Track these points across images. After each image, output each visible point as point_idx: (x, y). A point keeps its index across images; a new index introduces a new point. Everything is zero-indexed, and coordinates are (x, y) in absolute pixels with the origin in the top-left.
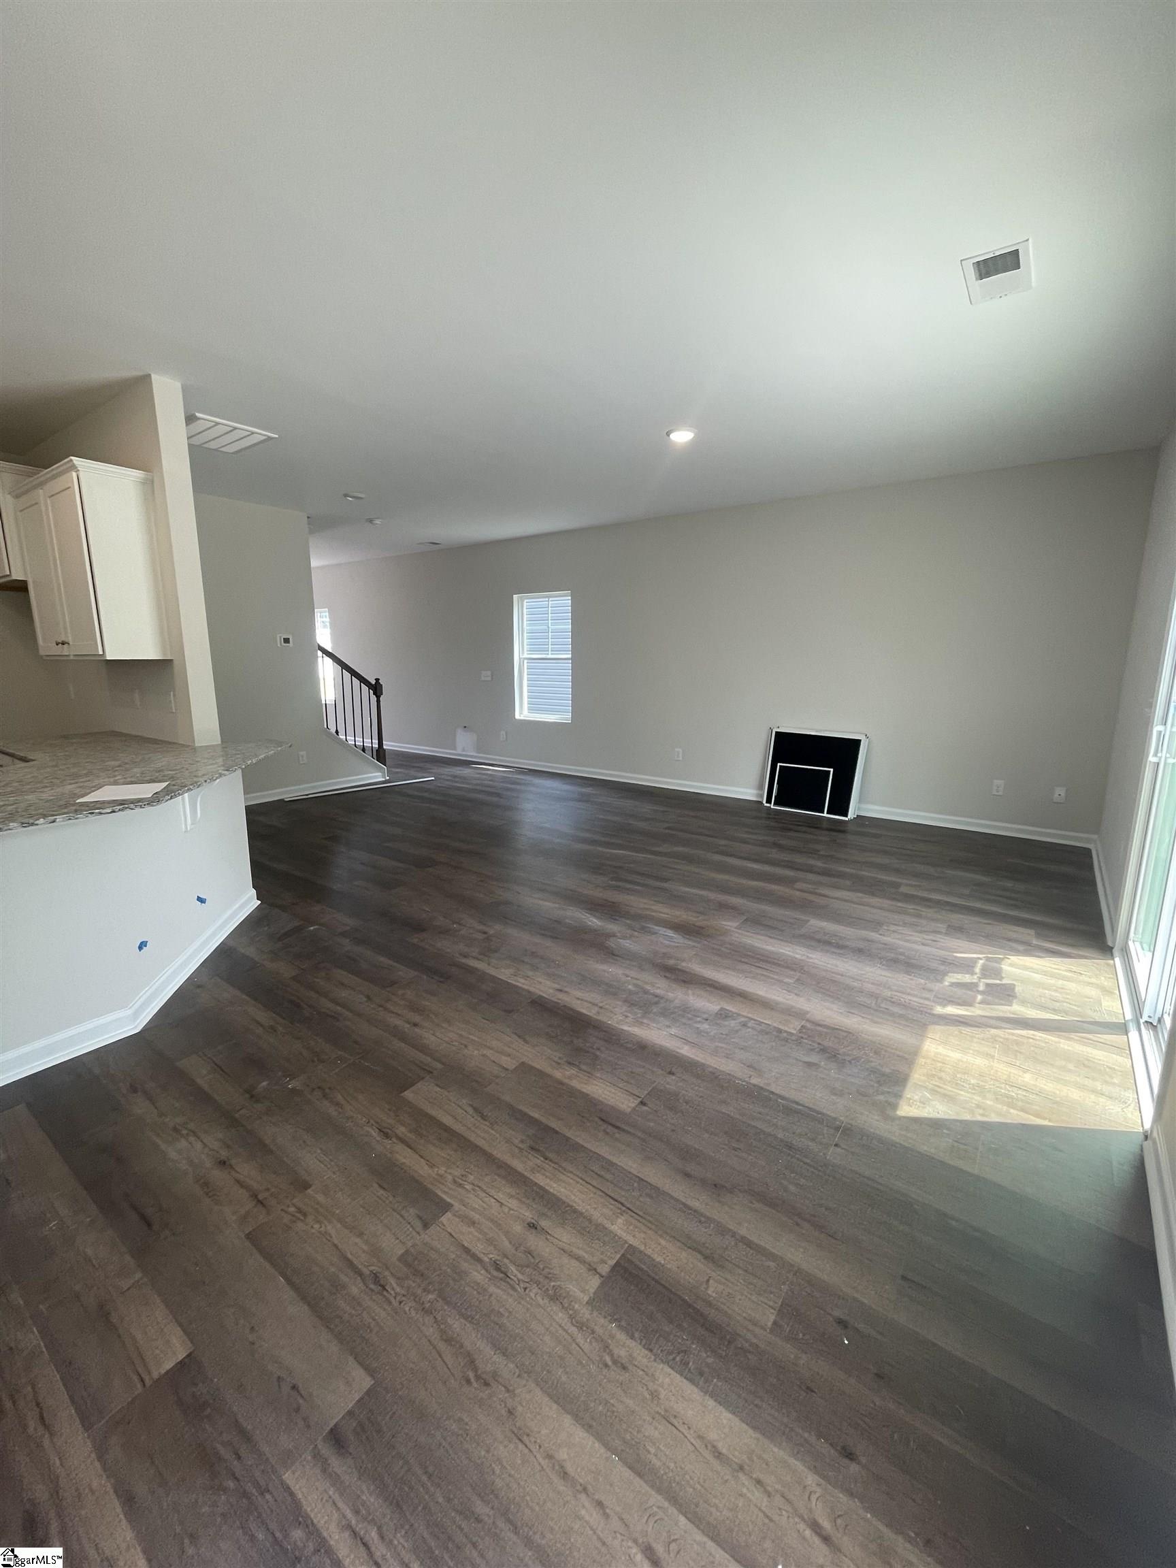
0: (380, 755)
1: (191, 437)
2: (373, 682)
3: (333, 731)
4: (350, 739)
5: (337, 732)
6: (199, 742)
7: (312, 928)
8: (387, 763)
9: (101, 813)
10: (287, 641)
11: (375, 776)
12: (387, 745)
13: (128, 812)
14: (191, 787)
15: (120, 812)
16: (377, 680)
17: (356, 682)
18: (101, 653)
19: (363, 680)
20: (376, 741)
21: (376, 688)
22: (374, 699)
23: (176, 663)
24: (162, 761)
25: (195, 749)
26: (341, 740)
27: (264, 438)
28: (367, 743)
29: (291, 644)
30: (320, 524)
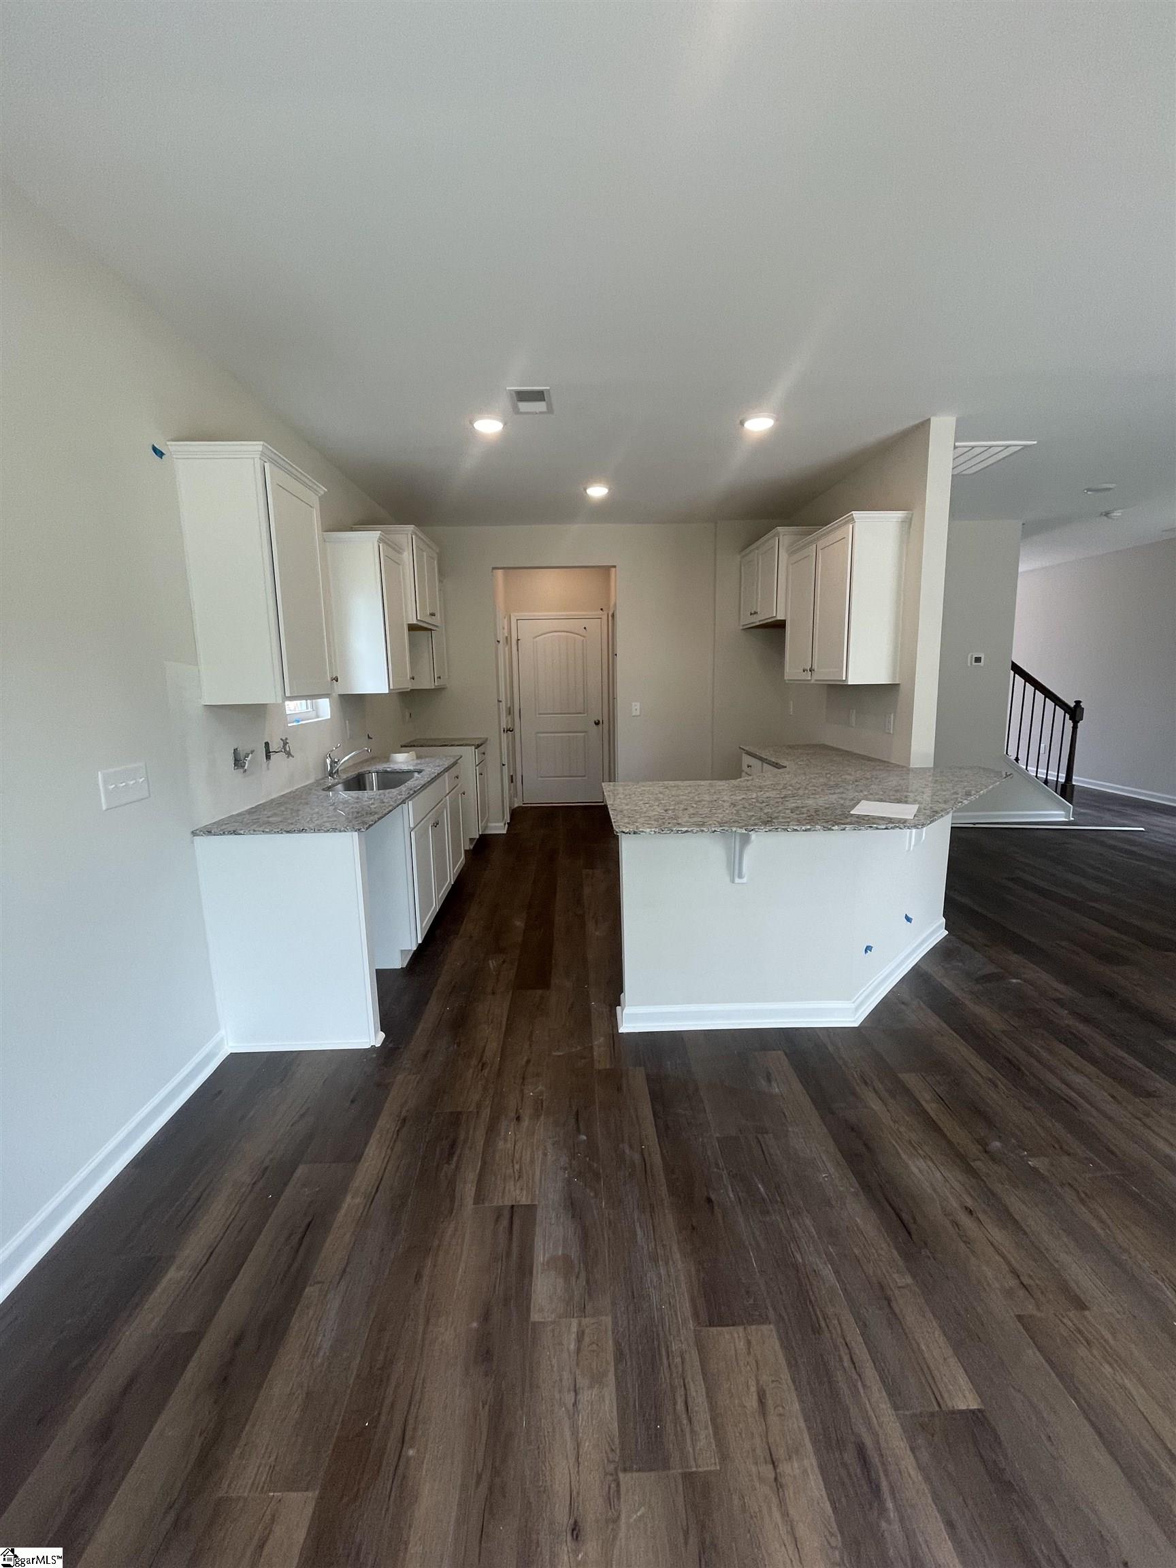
0: (1066, 790)
1: (955, 468)
2: (1072, 705)
3: (1013, 757)
4: (1032, 770)
5: (1017, 759)
6: (915, 763)
7: (1014, 981)
8: (1074, 801)
9: (877, 829)
10: (978, 660)
11: (1056, 814)
12: (1077, 780)
13: (897, 830)
14: (943, 813)
15: (892, 830)
16: (1078, 703)
17: (1050, 704)
18: (844, 679)
19: (1057, 701)
20: (1063, 776)
21: (1075, 712)
22: (1069, 724)
23: (901, 688)
24: (893, 781)
25: (909, 770)
26: (1021, 768)
27: (1020, 448)
28: (1052, 775)
29: (982, 664)
30: (1034, 529)
